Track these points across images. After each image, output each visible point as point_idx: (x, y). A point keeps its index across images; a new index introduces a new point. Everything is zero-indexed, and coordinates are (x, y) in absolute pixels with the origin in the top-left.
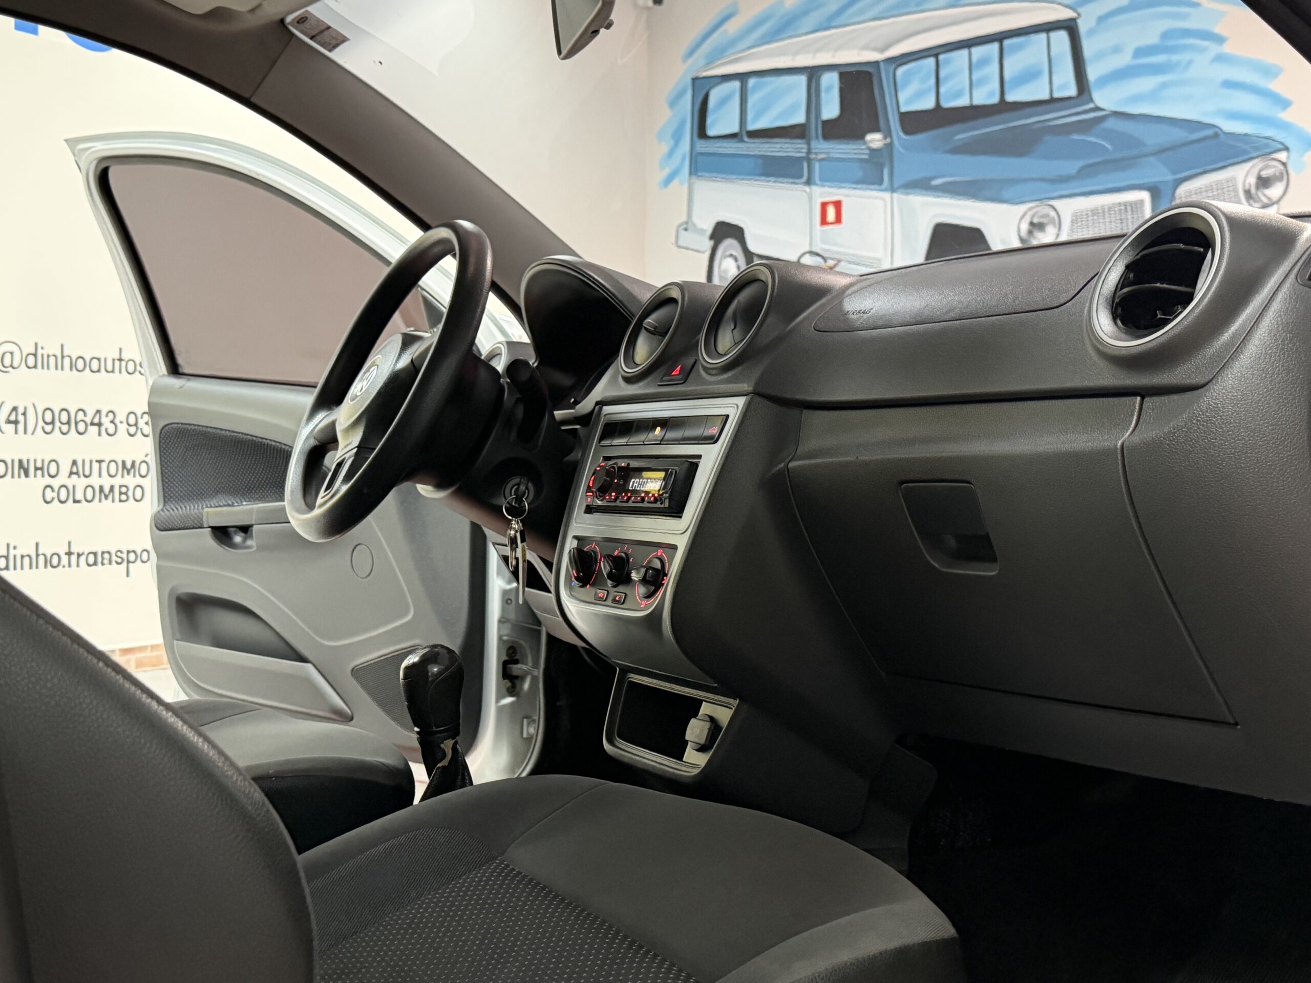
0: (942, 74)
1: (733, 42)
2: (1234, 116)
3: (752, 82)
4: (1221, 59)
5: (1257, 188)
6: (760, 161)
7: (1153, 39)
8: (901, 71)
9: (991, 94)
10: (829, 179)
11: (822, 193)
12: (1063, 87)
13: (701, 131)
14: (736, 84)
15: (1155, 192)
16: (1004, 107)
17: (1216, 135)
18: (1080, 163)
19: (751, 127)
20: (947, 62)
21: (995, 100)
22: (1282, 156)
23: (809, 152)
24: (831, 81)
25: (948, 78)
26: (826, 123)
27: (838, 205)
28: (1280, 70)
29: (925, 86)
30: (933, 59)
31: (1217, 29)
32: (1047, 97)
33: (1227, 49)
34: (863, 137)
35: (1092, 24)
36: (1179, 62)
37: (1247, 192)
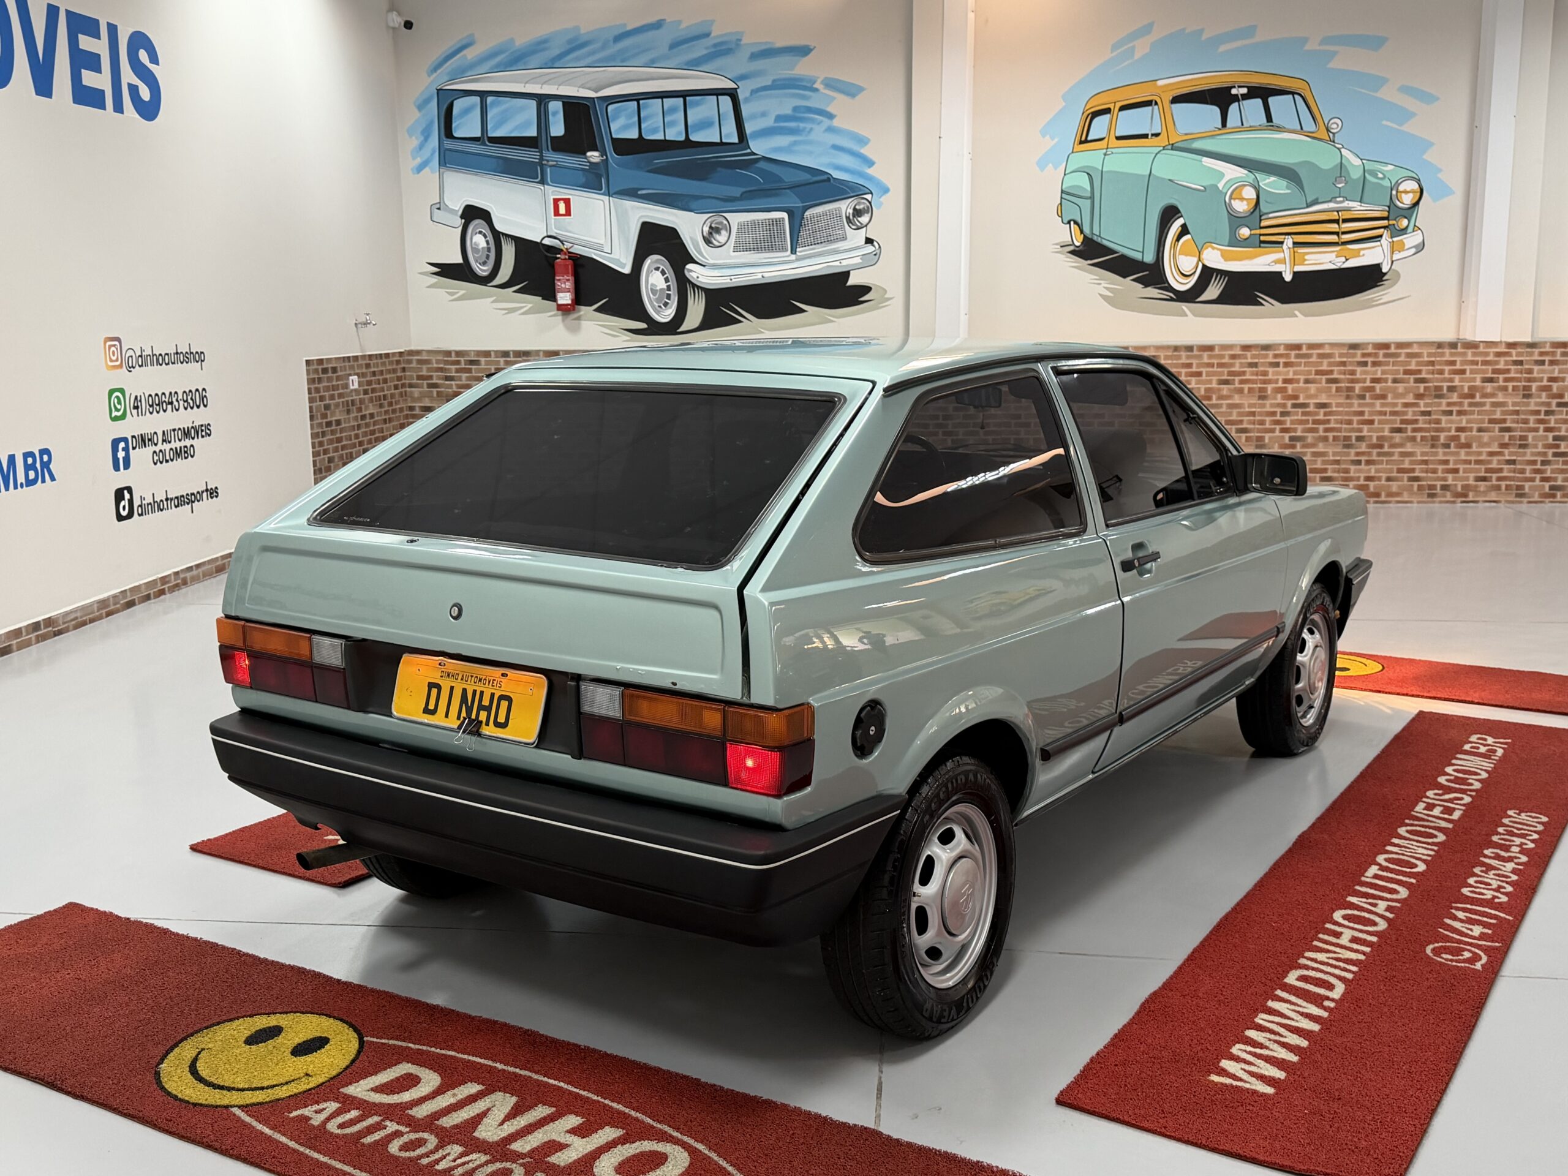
0: (642, 115)
1: (473, 66)
2: (838, 168)
3: (490, 99)
4: (830, 130)
5: (854, 216)
6: (501, 161)
7: (787, 110)
8: (610, 108)
9: (680, 133)
10: (558, 182)
11: (553, 192)
12: (728, 136)
13: (448, 132)
14: (477, 99)
15: (791, 213)
16: (688, 144)
17: (828, 180)
18: (744, 190)
19: (490, 135)
20: (646, 106)
21: (682, 138)
22: (869, 197)
23: (542, 158)
24: (556, 107)
25: (647, 118)
26: (553, 138)
27: (567, 202)
28: (869, 140)
29: (630, 121)
30: (635, 103)
31: (829, 109)
32: (718, 141)
33: (836, 123)
34: (585, 154)
35: (748, 94)
36: (805, 128)
37: (848, 218)
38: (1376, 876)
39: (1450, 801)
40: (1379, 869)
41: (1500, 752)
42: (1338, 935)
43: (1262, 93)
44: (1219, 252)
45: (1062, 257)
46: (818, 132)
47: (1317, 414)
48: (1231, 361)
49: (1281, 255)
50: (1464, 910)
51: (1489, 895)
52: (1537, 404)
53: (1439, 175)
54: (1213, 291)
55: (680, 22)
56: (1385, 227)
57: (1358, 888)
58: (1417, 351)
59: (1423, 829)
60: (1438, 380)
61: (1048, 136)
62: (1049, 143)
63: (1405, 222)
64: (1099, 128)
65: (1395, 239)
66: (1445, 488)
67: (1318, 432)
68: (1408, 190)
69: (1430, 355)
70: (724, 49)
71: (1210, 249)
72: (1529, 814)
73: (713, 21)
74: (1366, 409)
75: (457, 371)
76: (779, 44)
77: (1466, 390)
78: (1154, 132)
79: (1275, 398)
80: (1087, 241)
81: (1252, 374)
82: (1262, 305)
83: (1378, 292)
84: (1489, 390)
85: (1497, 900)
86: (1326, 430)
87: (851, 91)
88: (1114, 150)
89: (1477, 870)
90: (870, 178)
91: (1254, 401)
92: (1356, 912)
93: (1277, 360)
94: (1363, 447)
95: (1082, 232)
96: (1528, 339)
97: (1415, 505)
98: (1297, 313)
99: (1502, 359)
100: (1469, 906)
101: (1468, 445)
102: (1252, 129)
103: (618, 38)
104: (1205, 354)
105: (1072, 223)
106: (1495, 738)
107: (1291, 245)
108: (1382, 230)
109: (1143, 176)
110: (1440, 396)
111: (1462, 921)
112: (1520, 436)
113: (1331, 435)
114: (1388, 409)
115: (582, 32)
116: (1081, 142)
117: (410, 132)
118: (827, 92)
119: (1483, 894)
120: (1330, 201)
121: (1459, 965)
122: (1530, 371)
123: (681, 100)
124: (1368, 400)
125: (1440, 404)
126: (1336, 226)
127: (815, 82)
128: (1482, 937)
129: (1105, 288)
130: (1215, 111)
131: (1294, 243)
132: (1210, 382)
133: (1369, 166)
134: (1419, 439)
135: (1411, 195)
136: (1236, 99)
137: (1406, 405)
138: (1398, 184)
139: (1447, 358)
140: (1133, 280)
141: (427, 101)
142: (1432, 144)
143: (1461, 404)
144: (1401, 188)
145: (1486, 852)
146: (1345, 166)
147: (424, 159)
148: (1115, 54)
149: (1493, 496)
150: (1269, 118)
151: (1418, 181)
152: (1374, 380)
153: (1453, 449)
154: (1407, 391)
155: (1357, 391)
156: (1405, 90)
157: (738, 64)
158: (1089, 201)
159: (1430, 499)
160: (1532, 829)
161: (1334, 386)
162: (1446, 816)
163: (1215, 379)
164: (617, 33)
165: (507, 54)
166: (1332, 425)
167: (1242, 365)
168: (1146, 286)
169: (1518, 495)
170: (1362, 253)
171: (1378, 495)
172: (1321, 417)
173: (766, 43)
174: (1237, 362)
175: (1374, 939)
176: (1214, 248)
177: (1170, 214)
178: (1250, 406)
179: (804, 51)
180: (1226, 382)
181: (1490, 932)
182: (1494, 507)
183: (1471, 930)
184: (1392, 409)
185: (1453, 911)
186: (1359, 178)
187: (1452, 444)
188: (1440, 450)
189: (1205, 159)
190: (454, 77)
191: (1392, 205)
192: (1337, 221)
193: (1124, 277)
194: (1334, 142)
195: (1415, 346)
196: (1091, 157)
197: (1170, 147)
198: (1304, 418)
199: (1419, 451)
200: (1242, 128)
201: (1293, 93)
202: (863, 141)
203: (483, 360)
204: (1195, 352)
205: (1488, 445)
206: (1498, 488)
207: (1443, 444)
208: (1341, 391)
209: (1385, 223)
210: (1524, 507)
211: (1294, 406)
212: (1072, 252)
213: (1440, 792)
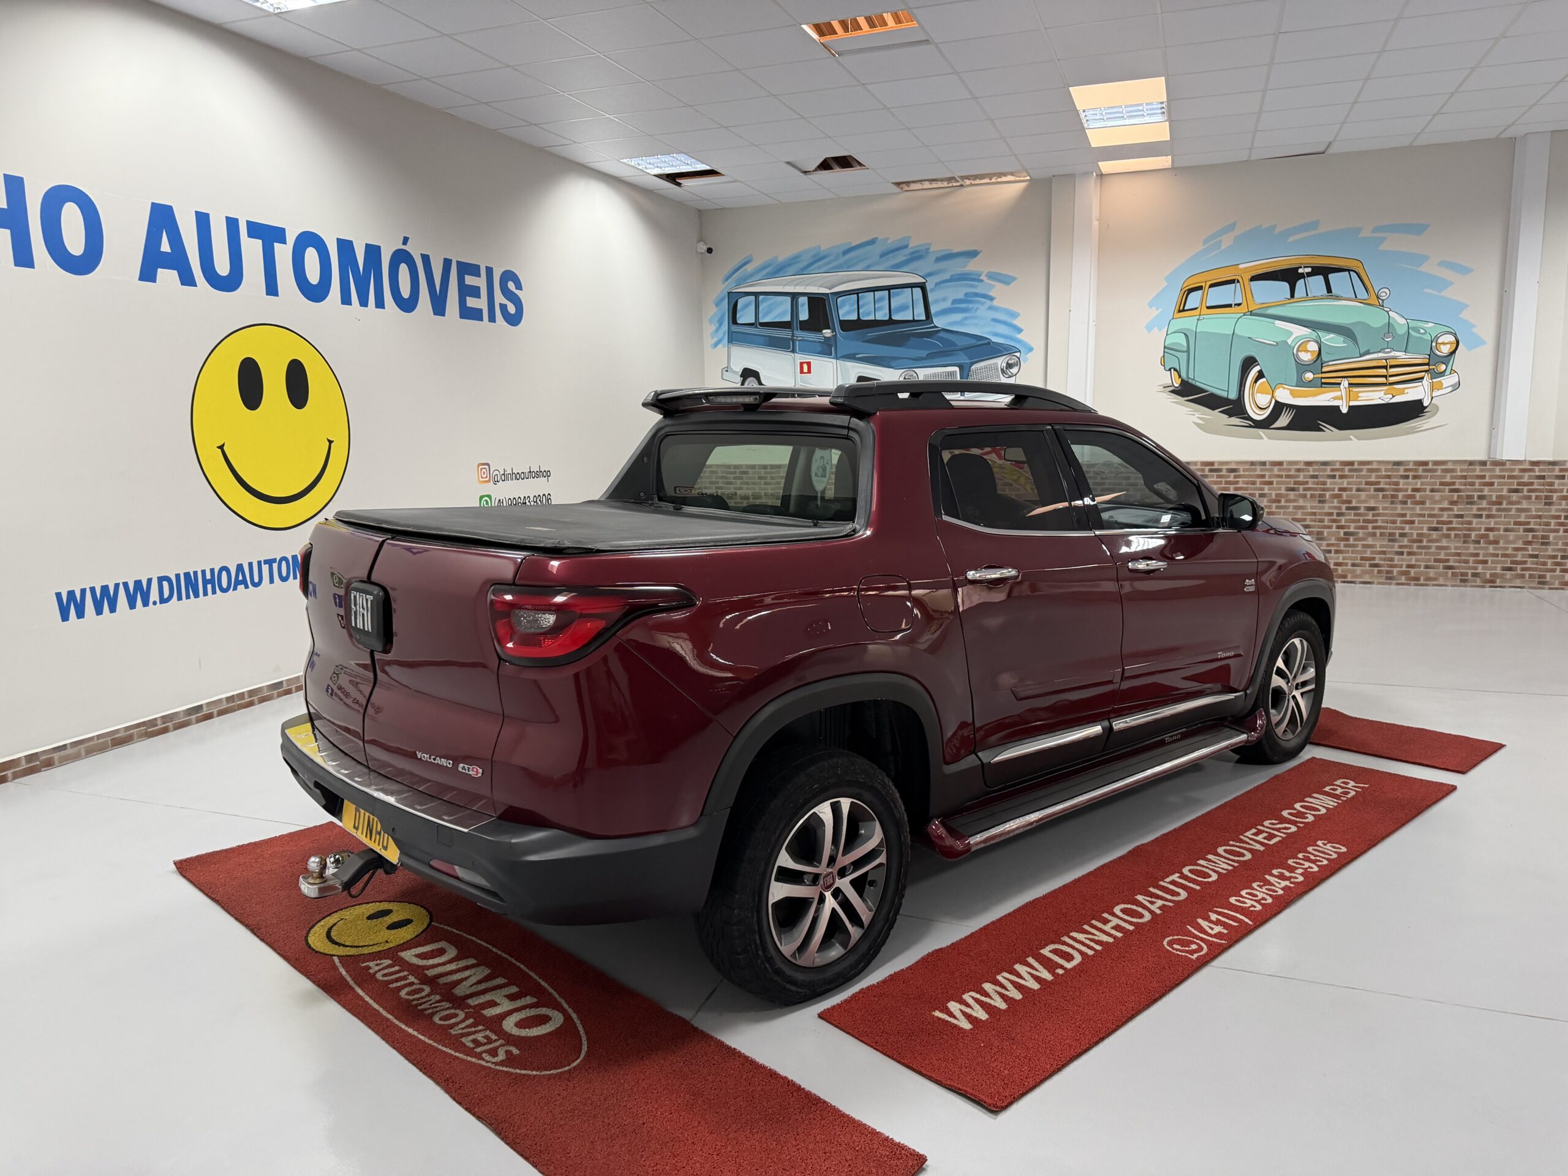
0: (860, 304)
1: (750, 276)
2: (996, 335)
3: (761, 297)
4: (991, 308)
5: (1007, 368)
6: (767, 338)
7: (960, 295)
8: (839, 300)
9: (885, 315)
10: (803, 351)
11: (800, 358)
12: (918, 315)
13: (734, 321)
14: (753, 298)
15: (961, 367)
16: (890, 322)
18: (928, 352)
19: (761, 321)
20: (863, 297)
21: (887, 318)
22: (1018, 354)
23: (793, 335)
24: (803, 301)
25: (864, 305)
26: (801, 322)
27: (809, 364)
28: (1019, 315)
29: (852, 308)
30: (856, 295)
31: (991, 294)
32: (912, 319)
33: (995, 303)
34: (821, 331)
35: (933, 286)
36: (972, 308)
37: (1002, 370)
38: (1173, 883)
39: (1278, 830)
40: (1180, 877)
41: (1353, 793)
42: (1106, 922)
43: (1323, 271)
44: (1288, 391)
45: (1165, 395)
46: (982, 310)
47: (1367, 515)
48: (1296, 473)
49: (1338, 394)
50: (1219, 913)
51: (1249, 903)
52: (1557, 510)
53: (1474, 330)
54: (1284, 420)
55: (887, 239)
56: (1426, 371)
57: (1152, 889)
58: (1451, 467)
59: (1238, 849)
60: (1469, 490)
61: (1154, 308)
62: (1155, 312)
63: (1443, 367)
64: (1194, 300)
65: (1434, 380)
66: (1475, 575)
67: (1367, 529)
68: (1446, 342)
69: (1461, 471)
70: (917, 256)
71: (1281, 389)
72: (1334, 845)
73: (910, 237)
74: (1408, 512)
75: (735, 478)
76: (955, 251)
77: (1494, 499)
78: (1236, 303)
79: (1333, 503)
80: (1184, 383)
81: (1314, 483)
82: (1324, 431)
83: (1423, 420)
84: (1514, 499)
85: (1252, 909)
86: (1374, 528)
87: (1007, 280)
88: (1204, 316)
89: (1255, 885)
90: (1019, 341)
91: (1316, 504)
92: (1134, 907)
93: (1334, 473)
94: (1405, 542)
95: (1180, 376)
96: (1551, 459)
97: (1450, 588)
98: (1351, 437)
99: (1527, 475)
100: (1226, 911)
101: (1496, 542)
102: (1315, 298)
103: (846, 252)
104: (1276, 468)
105: (1172, 370)
106: (1356, 783)
107: (1347, 385)
108: (1424, 373)
109: (1229, 335)
110: (1472, 503)
111: (1211, 922)
112: (1542, 535)
113: (1378, 531)
114: (1426, 513)
115: (822, 249)
116: (1180, 311)
117: (711, 321)
118: (989, 282)
119: (1245, 903)
120: (1379, 352)
121: (1181, 953)
122: (1552, 484)
123: (887, 292)
124: (1409, 505)
125: (1471, 509)
126: (1385, 370)
127: (981, 275)
128: (1219, 935)
129: (1199, 418)
130: (1285, 286)
131: (1349, 384)
132: (1280, 489)
133: (1412, 324)
134: (1453, 536)
135: (1449, 346)
136: (1302, 276)
137: (1442, 509)
138: (1437, 337)
139: (1478, 473)
140: (1221, 412)
141: (722, 300)
142: (1467, 306)
143: (1489, 509)
144: (1440, 341)
145: (1275, 872)
146: (1393, 326)
147: (719, 337)
148: (1205, 246)
149: (1518, 582)
150: (1329, 290)
151: (1455, 335)
152: (1414, 490)
153: (1482, 545)
154: (1443, 499)
155: (1400, 498)
156: (1443, 264)
157: (926, 265)
158: (1186, 354)
159: (1462, 584)
160: (1327, 856)
161: (1381, 494)
162: (1266, 841)
163: (1283, 487)
164: (846, 248)
165: (773, 266)
166: (1379, 524)
167: (1305, 477)
168: (1230, 416)
169: (1539, 583)
170: (1406, 391)
171: (1418, 579)
172: (1370, 517)
173: (948, 250)
174: (1302, 474)
175: (1131, 928)
176: (1284, 388)
177: (1249, 363)
178: (1312, 507)
179: (973, 254)
180: (1293, 489)
181: (1225, 931)
182: (1518, 591)
183: (1212, 929)
184: (1429, 513)
185: (1210, 914)
186: (1405, 334)
187: (1482, 541)
188: (1472, 546)
189: (1277, 322)
190: (739, 283)
191: (1432, 354)
192: (1385, 367)
193: (1213, 409)
194: (1383, 306)
195: (1450, 463)
196: (1187, 322)
197: (1249, 313)
198: (1355, 518)
199: (1453, 546)
200: (1307, 298)
201: (1349, 271)
202: (1014, 315)
203: (750, 471)
204: (1268, 467)
205: (1514, 542)
206: (1523, 576)
207: (1473, 541)
208: (1388, 498)
209: (1426, 368)
210: (1545, 593)
211: (1348, 508)
212: (1173, 392)
213: (1276, 822)
